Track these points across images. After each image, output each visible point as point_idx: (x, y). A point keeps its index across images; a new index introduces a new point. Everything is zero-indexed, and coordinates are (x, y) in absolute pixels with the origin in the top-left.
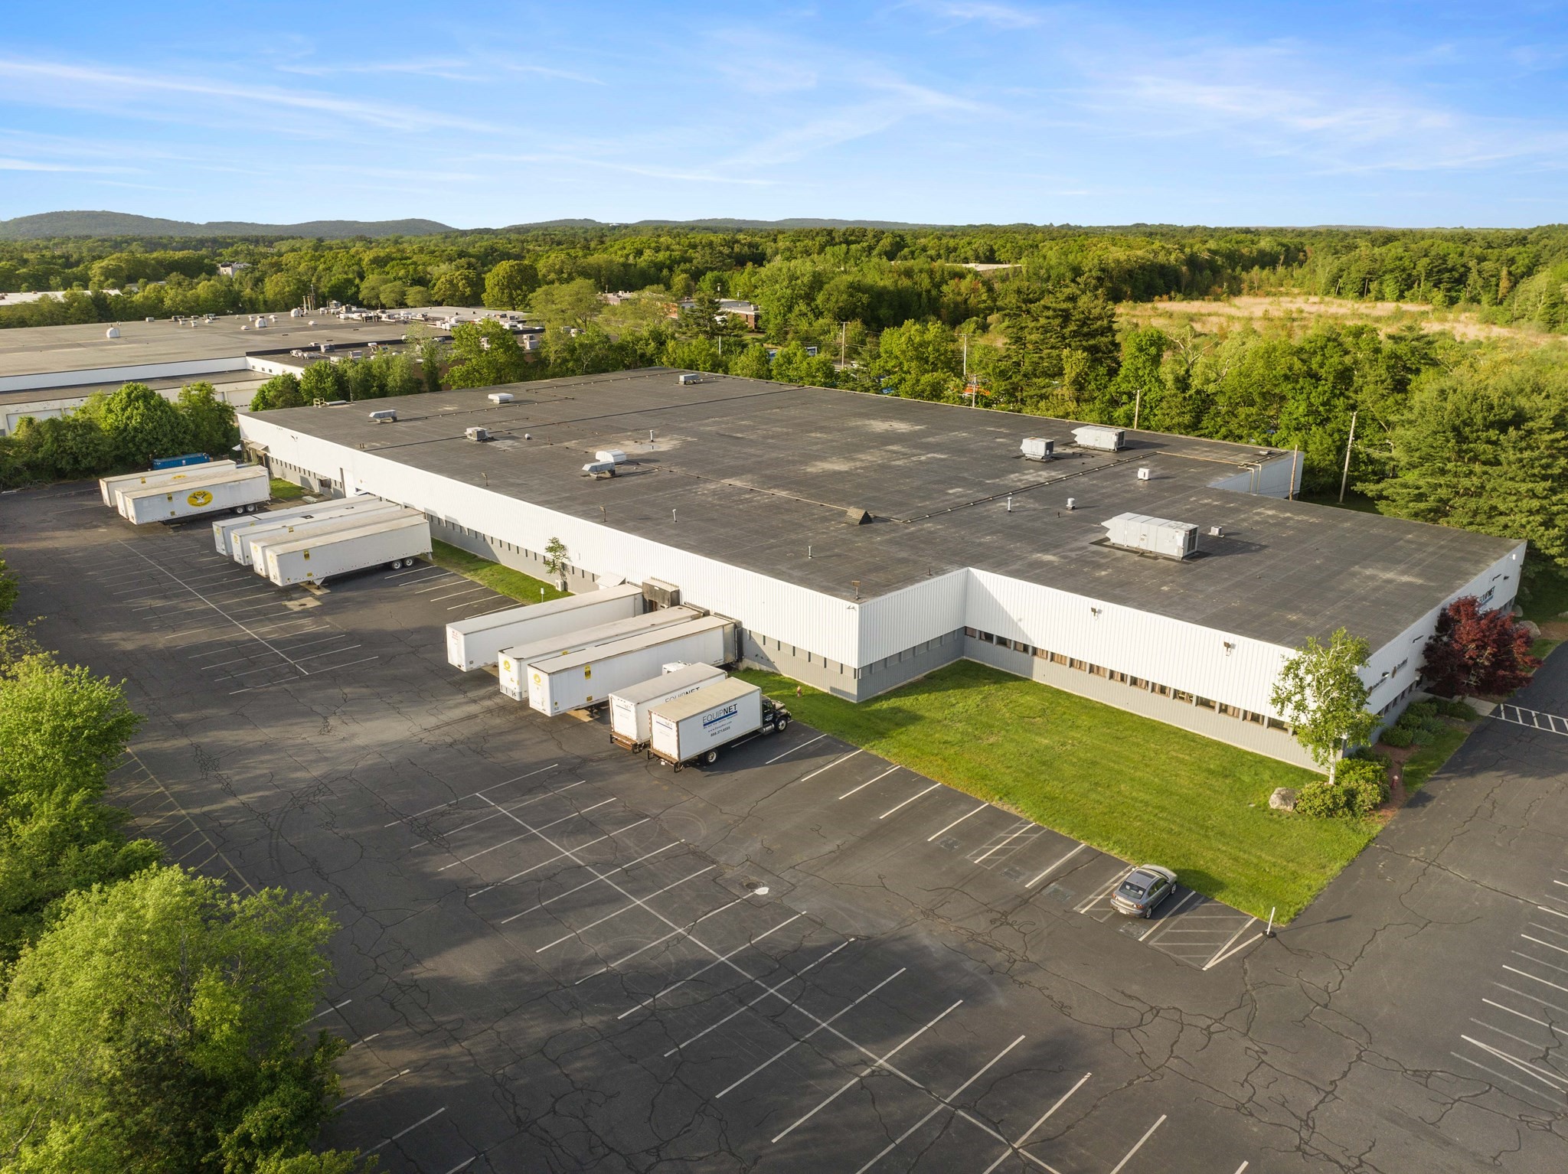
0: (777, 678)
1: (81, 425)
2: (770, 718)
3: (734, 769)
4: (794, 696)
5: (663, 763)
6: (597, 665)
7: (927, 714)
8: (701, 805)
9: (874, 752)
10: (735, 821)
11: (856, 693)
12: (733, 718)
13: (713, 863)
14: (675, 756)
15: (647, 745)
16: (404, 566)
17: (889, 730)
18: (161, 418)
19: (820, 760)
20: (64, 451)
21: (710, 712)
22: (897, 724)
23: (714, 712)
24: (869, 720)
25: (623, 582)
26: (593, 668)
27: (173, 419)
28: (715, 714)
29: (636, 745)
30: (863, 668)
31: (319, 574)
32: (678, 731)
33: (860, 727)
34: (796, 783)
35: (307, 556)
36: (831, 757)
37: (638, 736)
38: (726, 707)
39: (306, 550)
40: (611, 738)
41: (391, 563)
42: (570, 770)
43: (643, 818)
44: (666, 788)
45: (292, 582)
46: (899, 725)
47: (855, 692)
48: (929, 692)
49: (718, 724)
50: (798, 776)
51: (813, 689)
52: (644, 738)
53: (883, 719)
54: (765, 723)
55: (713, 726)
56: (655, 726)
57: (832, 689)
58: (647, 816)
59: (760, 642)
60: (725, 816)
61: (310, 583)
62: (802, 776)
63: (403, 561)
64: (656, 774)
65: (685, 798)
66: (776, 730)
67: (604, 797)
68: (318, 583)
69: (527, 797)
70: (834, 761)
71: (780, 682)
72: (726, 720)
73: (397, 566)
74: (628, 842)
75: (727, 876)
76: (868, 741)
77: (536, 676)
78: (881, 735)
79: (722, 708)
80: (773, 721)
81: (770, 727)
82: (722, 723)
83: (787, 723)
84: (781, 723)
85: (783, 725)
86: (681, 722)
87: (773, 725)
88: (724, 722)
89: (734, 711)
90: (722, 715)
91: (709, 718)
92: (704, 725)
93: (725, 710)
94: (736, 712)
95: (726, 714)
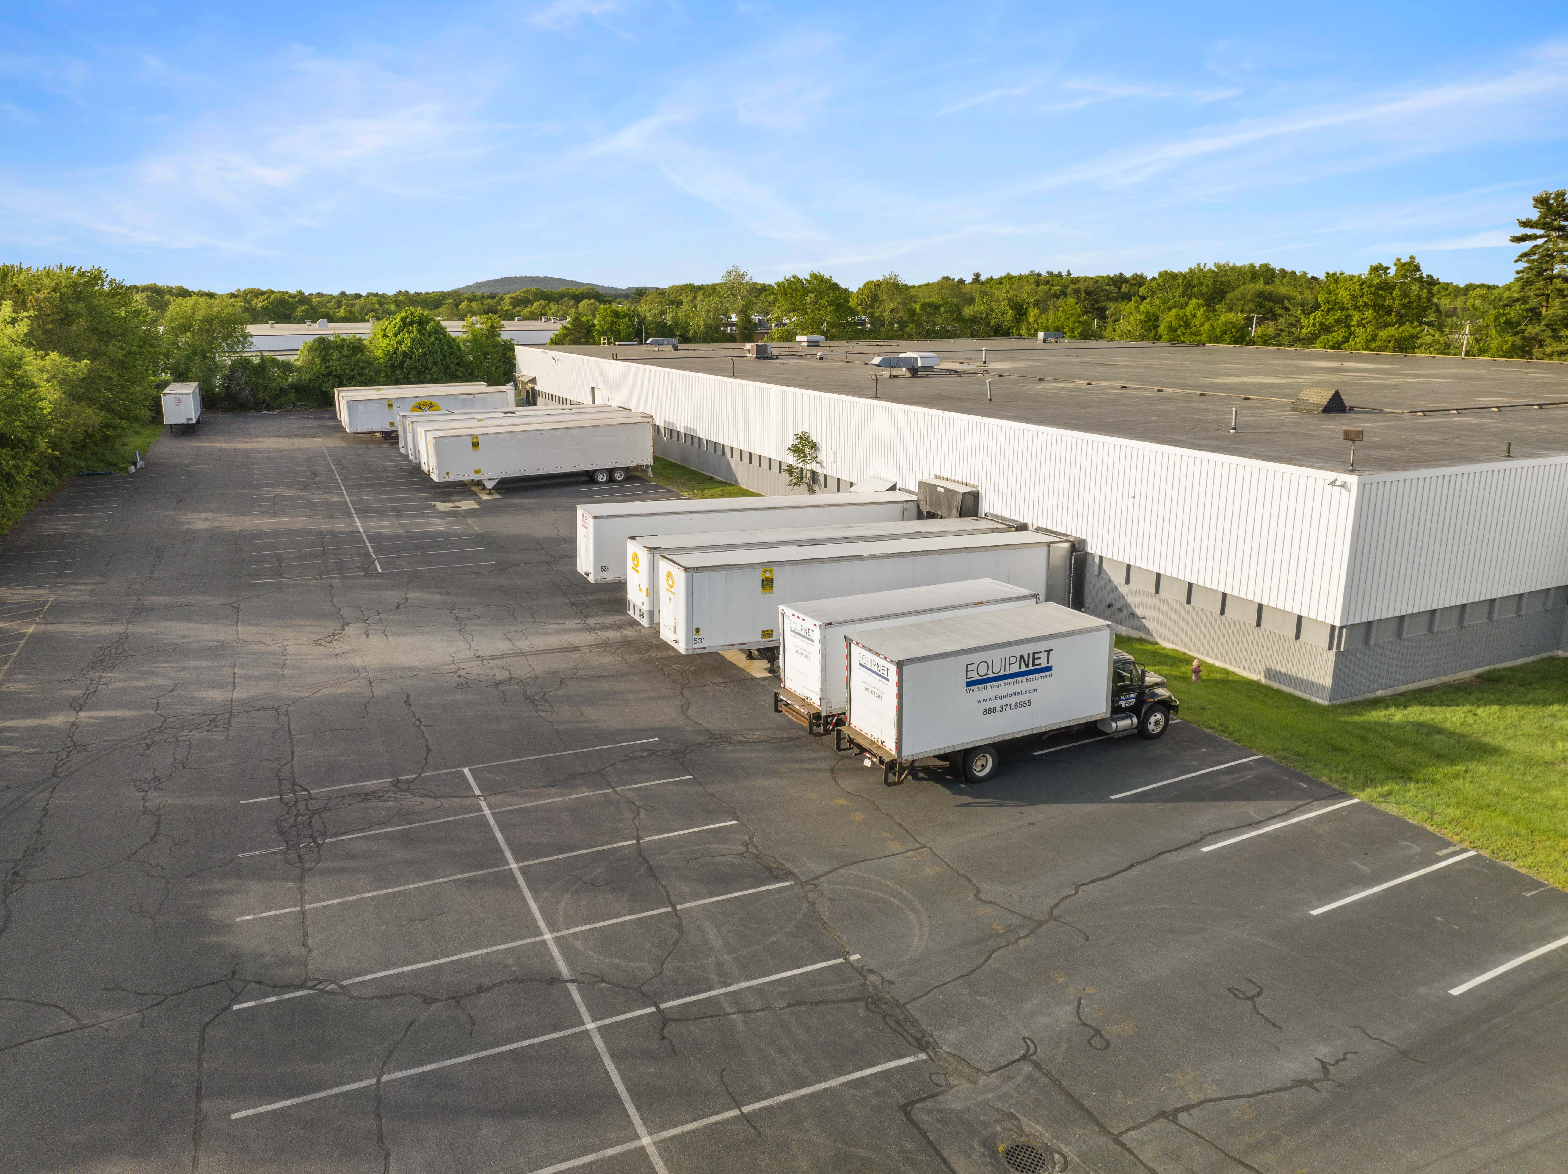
0: (1149, 647)
1: (349, 346)
2: (1129, 700)
3: (1033, 802)
4: (1184, 678)
5: (867, 763)
6: (788, 569)
7: (1510, 745)
8: (931, 871)
9: (1392, 809)
10: (1010, 929)
11: (1328, 682)
12: (1040, 683)
13: (921, 1044)
14: (890, 745)
15: (841, 720)
16: (611, 480)
17: (1420, 765)
18: (433, 344)
19: (1251, 809)
20: (330, 373)
21: (987, 656)
22: (1439, 757)
24: (1364, 740)
25: (893, 488)
26: (778, 575)
27: (446, 347)
28: (998, 660)
29: (817, 716)
30: (1351, 628)
31: (491, 474)
32: (900, 685)
33: (1346, 751)
34: (1186, 855)
35: (475, 445)
36: (1279, 806)
37: (823, 698)
38: (1026, 650)
39: (475, 437)
40: (777, 701)
41: (595, 471)
42: (674, 752)
43: (777, 878)
44: (859, 817)
45: (452, 478)
46: (1448, 758)
47: (1326, 680)
48: (1502, 702)
49: (1003, 688)
50: (1188, 836)
51: (1227, 672)
52: (837, 706)
53: (1400, 743)
54: (1116, 711)
55: (989, 691)
56: (859, 677)
57: (1269, 674)
58: (788, 875)
59: (1117, 578)
60: (989, 910)
61: (479, 483)
62: (1202, 840)
63: (611, 472)
64: (849, 784)
65: (896, 847)
66: (1141, 734)
67: (712, 815)
68: (490, 485)
69: (553, 790)
70: (1286, 815)
71: (1154, 654)
72: (1023, 685)
73: (602, 478)
74: (711, 934)
75: (953, 1102)
76: (1369, 782)
77: (670, 575)
78: (1405, 774)
79: (1018, 651)
80: (1135, 710)
81: (1128, 722)
82: (1011, 689)
83: (1167, 720)
84: (1153, 719)
85: (1157, 723)
86: (906, 668)
87: (1135, 720)
88: (1017, 688)
89: (1044, 664)
90: (1015, 669)
91: (983, 670)
92: (969, 684)
93: (1022, 657)
94: (1049, 669)
95: (1024, 668)
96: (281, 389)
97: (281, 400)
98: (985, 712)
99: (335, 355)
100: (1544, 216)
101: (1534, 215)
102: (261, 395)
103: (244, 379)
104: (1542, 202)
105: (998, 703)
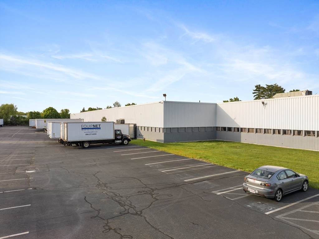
2: (119, 137)
11: (163, 139)
12: (98, 131)
21: (86, 124)
23: (88, 124)
30: (166, 128)
34: (110, 152)
38: (95, 124)
49: (90, 130)
54: (116, 139)
55: (87, 130)
57: (157, 140)
59: (140, 129)
66: (122, 144)
72: (94, 130)
79: (93, 124)
80: (121, 139)
81: (119, 141)
82: (92, 131)
83: (128, 143)
84: (125, 141)
85: (126, 142)
86: (68, 124)
87: (121, 141)
88: (93, 131)
89: (99, 127)
90: (92, 127)
91: (85, 126)
92: (82, 129)
93: (94, 125)
94: (100, 128)
95: (94, 127)
96: (22, 122)
97: (22, 124)
98: (86, 134)
99: (33, 115)
100: (257, 89)
101: (255, 89)
102: (17, 122)
103: (14, 119)
104: (256, 87)
105: (89, 133)
